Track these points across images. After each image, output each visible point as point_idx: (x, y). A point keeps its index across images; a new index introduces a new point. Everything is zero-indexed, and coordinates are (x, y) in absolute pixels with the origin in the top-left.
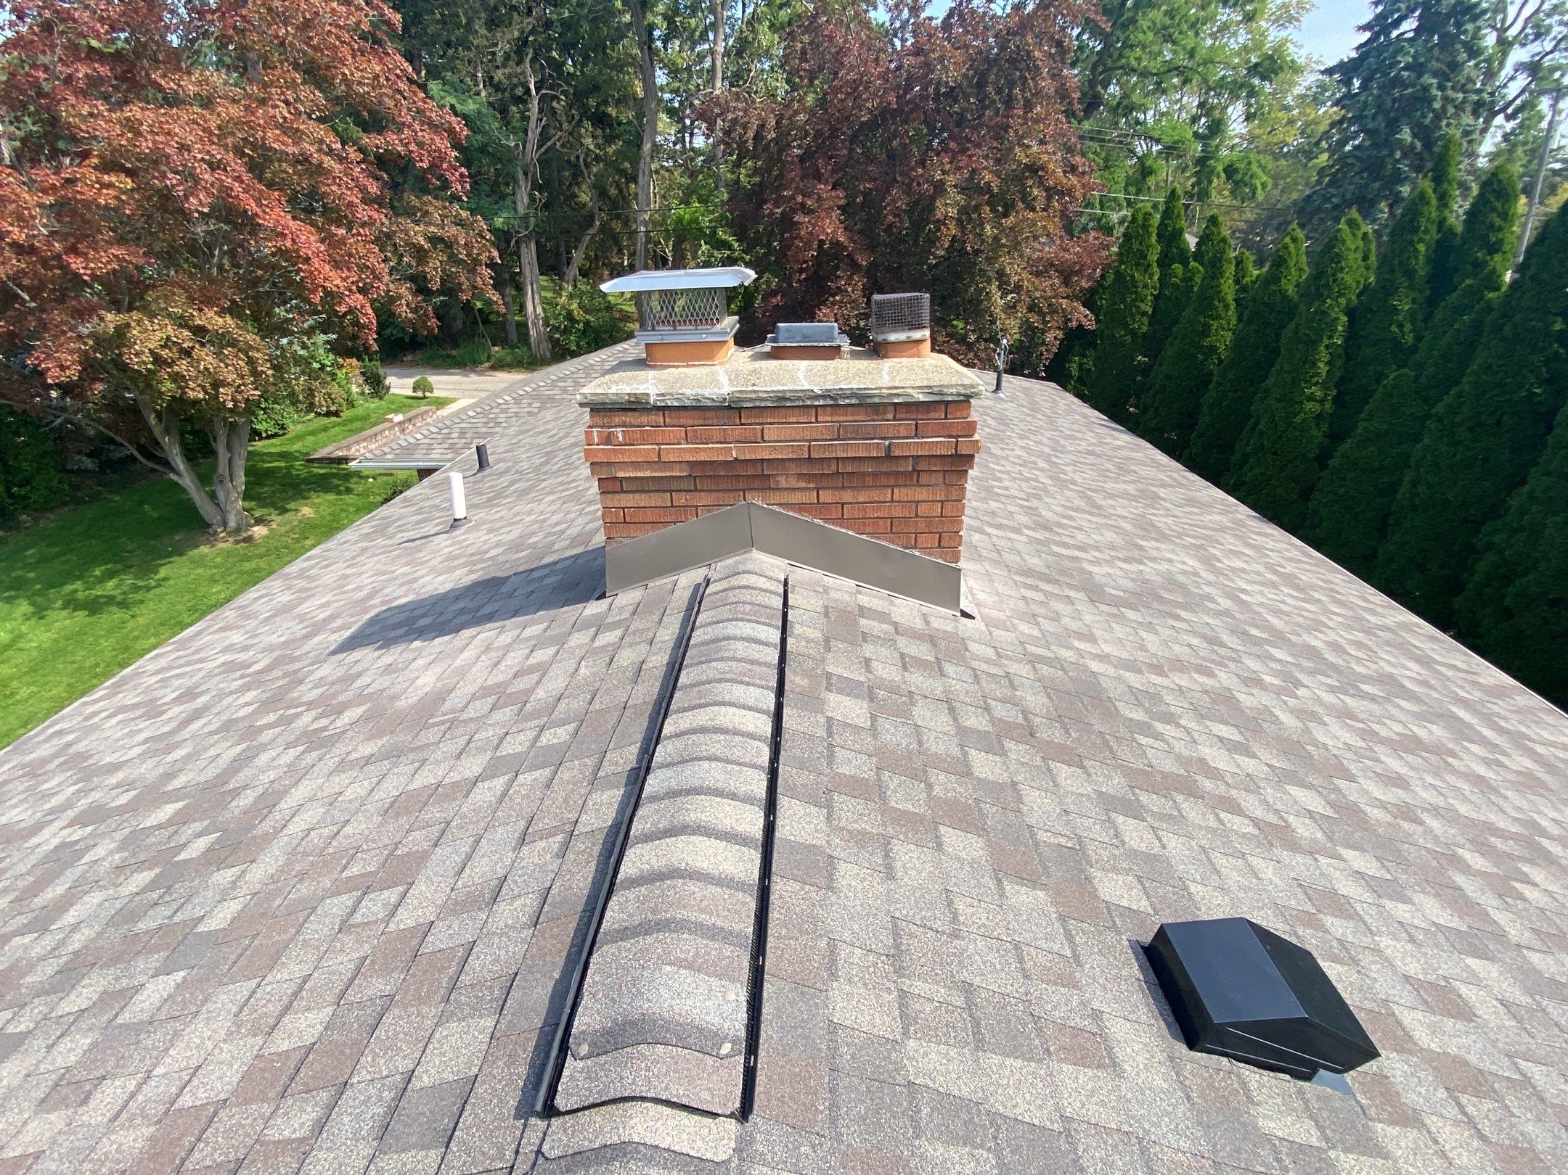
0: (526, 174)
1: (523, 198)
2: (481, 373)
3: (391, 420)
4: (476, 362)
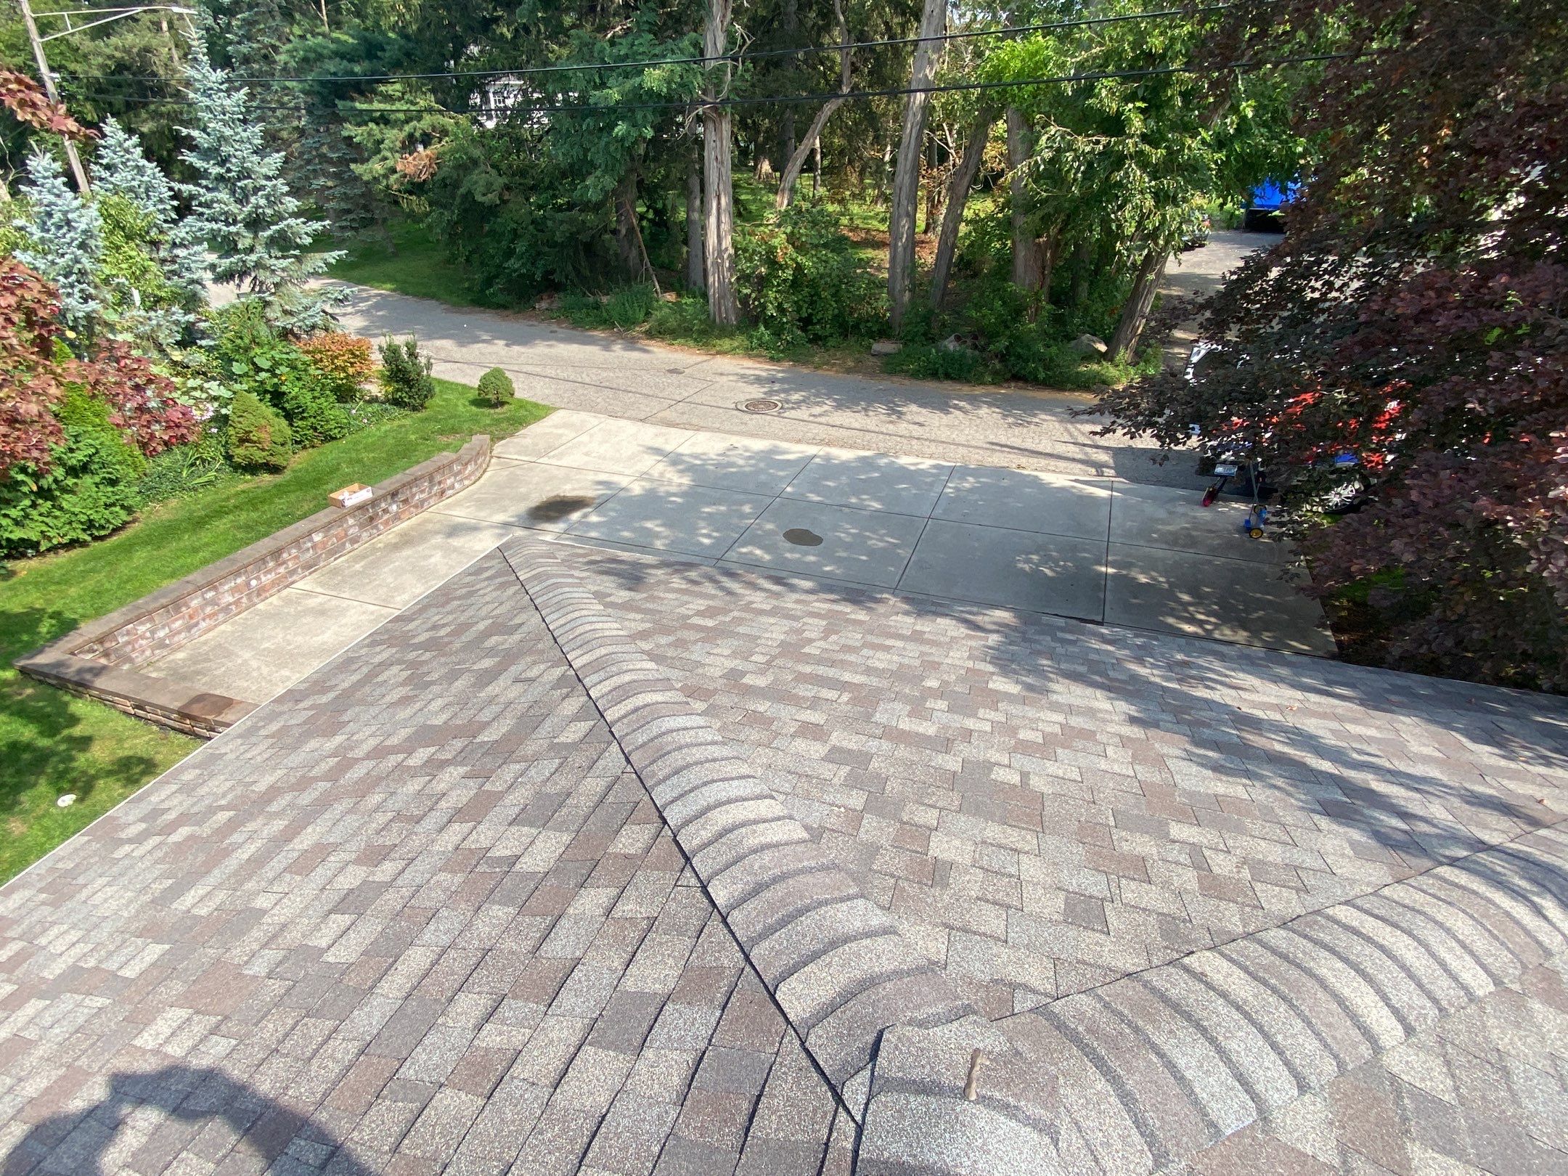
3: (341, 504)
4: (628, 322)
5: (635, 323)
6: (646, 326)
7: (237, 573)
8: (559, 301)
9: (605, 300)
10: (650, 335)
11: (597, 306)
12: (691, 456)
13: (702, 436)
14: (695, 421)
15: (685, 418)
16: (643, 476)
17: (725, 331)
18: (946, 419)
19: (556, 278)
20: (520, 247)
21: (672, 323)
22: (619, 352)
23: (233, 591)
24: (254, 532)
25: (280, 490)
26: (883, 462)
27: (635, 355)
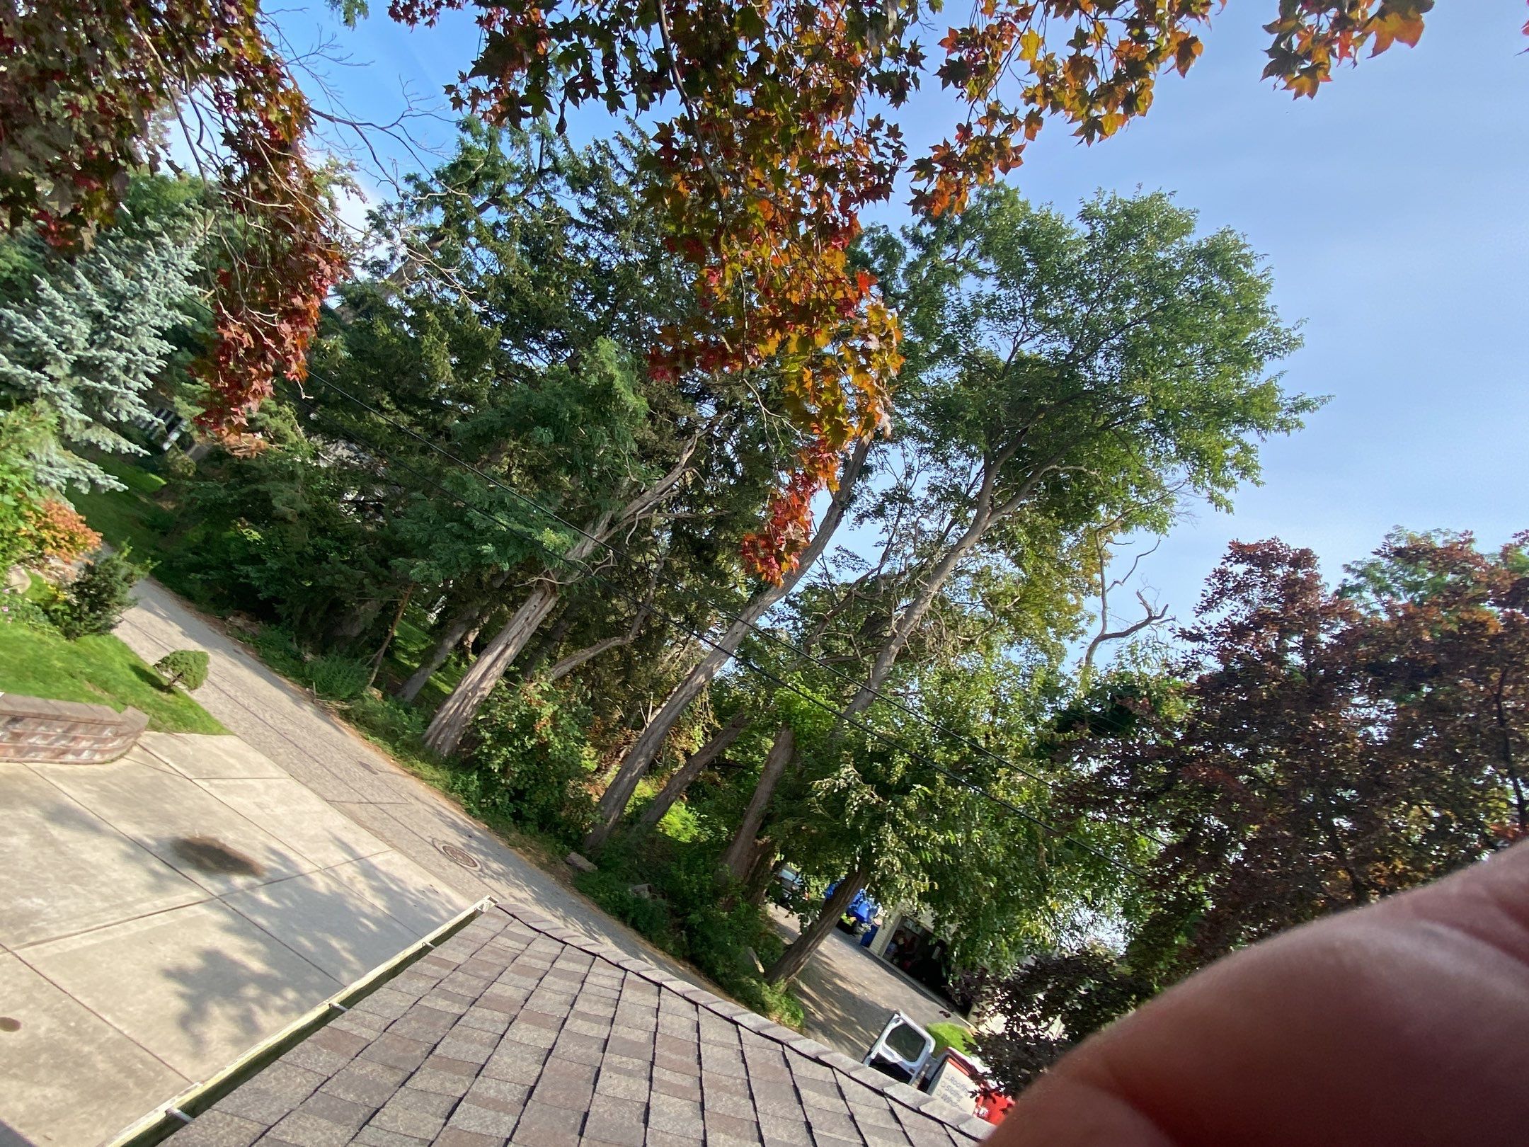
0: (611, 525)
1: (586, 546)
4: (327, 691)
5: (334, 695)
6: (345, 706)
8: (258, 628)
10: (346, 716)
12: (386, 874)
13: (396, 857)
14: (388, 834)
15: (376, 825)
16: (329, 871)
17: (431, 757)
22: (307, 712)
27: (326, 727)
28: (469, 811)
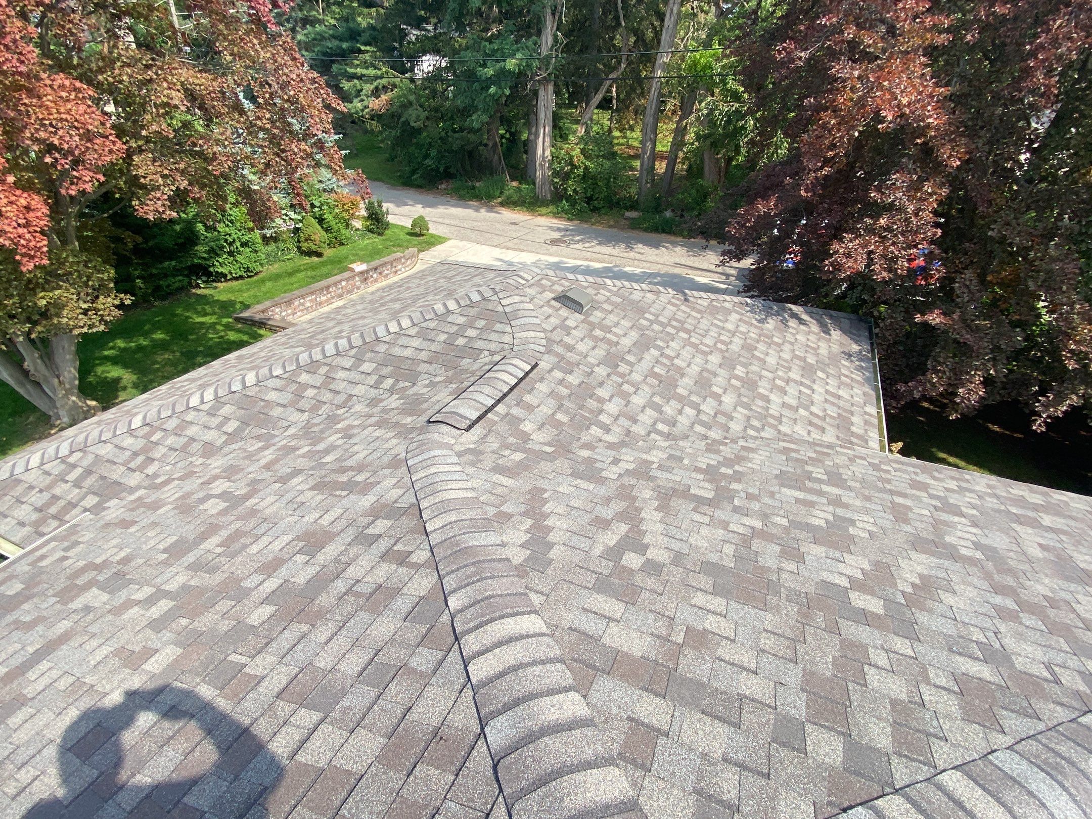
0: (553, 14)
1: (547, 39)
2: (491, 209)
3: (352, 270)
4: (490, 197)
5: (494, 197)
6: (500, 200)
7: (312, 293)
8: (452, 184)
9: (478, 184)
10: (502, 204)
11: (473, 188)
13: (525, 254)
14: (522, 247)
15: (517, 246)
17: (544, 203)
18: (656, 251)
19: (452, 170)
20: (433, 153)
21: (515, 198)
22: (483, 212)
23: (311, 301)
24: (315, 279)
25: (323, 264)
26: (616, 269)
27: (493, 215)
28: (569, 219)
